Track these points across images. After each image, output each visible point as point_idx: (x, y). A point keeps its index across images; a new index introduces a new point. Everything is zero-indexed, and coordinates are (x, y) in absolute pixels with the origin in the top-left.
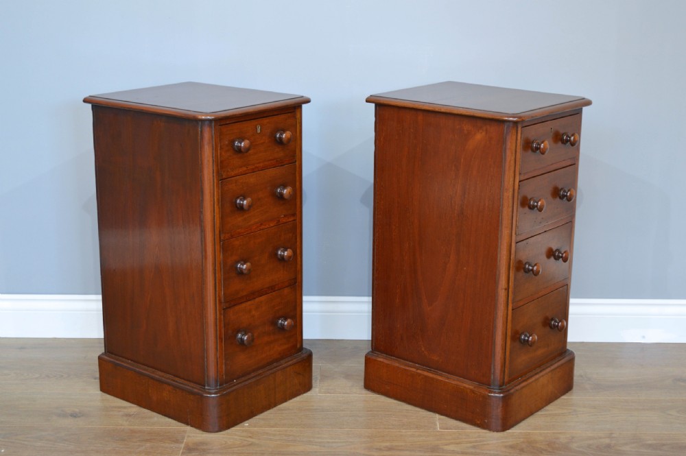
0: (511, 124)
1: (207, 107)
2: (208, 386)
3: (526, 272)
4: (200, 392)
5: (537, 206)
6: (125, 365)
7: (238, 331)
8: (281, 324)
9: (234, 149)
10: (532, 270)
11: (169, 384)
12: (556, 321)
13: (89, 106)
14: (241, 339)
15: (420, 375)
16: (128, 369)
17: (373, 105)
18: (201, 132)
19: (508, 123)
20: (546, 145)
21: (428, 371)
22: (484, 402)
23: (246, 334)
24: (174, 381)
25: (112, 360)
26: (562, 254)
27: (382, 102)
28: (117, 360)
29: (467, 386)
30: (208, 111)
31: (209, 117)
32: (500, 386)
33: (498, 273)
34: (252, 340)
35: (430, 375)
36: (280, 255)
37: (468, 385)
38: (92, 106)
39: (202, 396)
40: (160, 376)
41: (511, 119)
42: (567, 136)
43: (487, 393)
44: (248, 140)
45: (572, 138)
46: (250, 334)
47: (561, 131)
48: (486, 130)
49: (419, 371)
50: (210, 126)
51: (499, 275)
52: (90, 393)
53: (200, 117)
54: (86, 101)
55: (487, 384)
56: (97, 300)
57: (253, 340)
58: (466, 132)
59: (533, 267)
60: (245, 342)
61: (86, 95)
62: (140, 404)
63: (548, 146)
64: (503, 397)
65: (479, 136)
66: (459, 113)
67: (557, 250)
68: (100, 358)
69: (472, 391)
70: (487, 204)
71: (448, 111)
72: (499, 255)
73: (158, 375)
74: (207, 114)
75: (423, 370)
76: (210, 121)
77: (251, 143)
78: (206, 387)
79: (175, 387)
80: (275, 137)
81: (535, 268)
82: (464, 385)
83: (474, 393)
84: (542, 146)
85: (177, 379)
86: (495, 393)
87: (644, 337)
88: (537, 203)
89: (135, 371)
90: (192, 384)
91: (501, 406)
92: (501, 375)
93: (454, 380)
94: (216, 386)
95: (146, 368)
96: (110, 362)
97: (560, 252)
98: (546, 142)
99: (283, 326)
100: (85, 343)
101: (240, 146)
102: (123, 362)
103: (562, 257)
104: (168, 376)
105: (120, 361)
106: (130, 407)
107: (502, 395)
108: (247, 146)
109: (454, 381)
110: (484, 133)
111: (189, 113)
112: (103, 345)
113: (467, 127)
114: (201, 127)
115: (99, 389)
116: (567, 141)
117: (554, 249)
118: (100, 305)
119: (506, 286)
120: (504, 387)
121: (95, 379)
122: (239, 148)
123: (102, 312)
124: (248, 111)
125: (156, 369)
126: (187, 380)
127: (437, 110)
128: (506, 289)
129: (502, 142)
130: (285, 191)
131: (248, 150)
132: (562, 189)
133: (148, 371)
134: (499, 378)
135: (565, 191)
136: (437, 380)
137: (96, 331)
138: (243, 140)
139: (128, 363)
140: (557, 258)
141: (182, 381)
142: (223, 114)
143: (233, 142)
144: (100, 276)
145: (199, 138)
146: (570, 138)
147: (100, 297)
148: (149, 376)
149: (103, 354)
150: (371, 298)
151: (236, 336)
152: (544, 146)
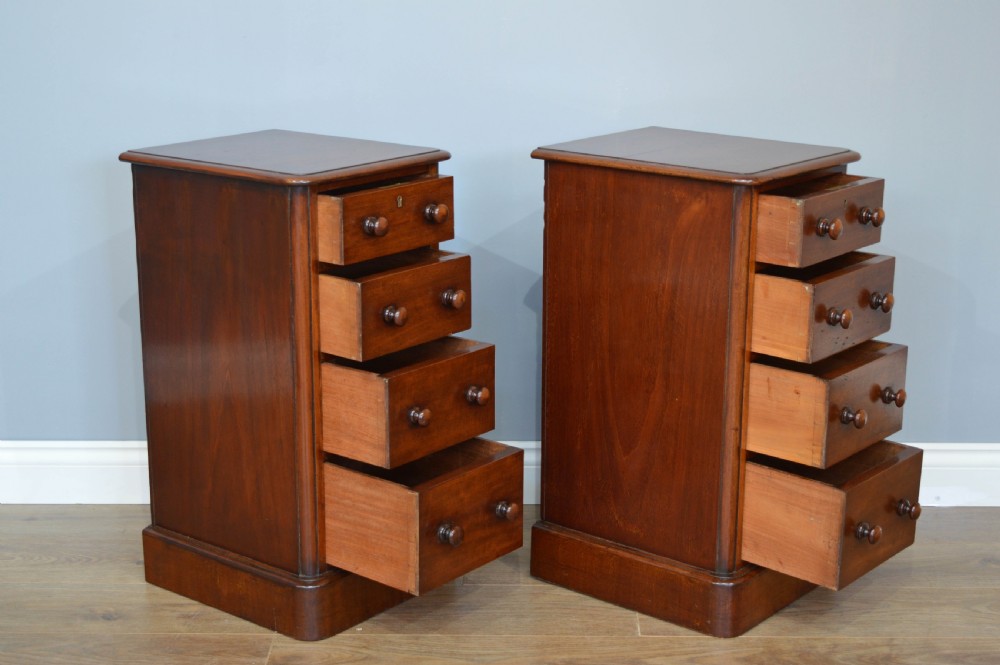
0: (743, 189)
1: (298, 167)
2: (303, 573)
3: (843, 422)
4: (291, 582)
5: (840, 320)
6: (180, 542)
7: (440, 524)
8: (501, 511)
9: (364, 232)
10: (853, 419)
11: (247, 571)
12: (906, 505)
13: (128, 165)
14: (444, 535)
15: (612, 555)
16: (186, 548)
17: (543, 161)
18: (292, 203)
19: (738, 188)
20: (838, 224)
21: (627, 550)
22: (706, 594)
23: (451, 528)
24: (253, 566)
25: (161, 535)
26: (896, 395)
27: (555, 157)
28: (169, 535)
29: (681, 572)
30: (302, 171)
31: (302, 182)
32: (730, 571)
33: (724, 407)
34: (461, 536)
35: (627, 555)
36: (472, 396)
37: (682, 570)
38: (133, 165)
39: (294, 588)
40: (233, 559)
41: (743, 181)
42: (868, 212)
43: (710, 582)
44: (385, 217)
45: (876, 215)
46: (457, 528)
47: (859, 205)
48: (707, 198)
49: (610, 549)
50: (304, 194)
51: (727, 409)
52: (131, 584)
53: (289, 181)
54: (123, 158)
55: (710, 567)
56: (140, 449)
57: (462, 538)
58: (677, 200)
59: (855, 415)
60: (451, 541)
61: (124, 150)
62: (203, 599)
63: (841, 227)
64: (733, 587)
65: (696, 207)
66: (668, 172)
67: (888, 389)
68: (145, 533)
69: (689, 579)
70: (708, 306)
71: (651, 170)
72: (726, 381)
73: (230, 557)
74: (298, 177)
75: (618, 548)
76: (304, 186)
77: (389, 222)
78: (300, 575)
79: (255, 575)
80: (424, 212)
81: (858, 417)
82: (677, 570)
83: (691, 582)
84: (832, 227)
85: (257, 563)
86: (722, 581)
87: (938, 498)
88: (841, 315)
89: (196, 551)
90: (279, 571)
91: (730, 600)
92: (730, 554)
93: (662, 562)
94: (315, 573)
95: (213, 547)
96: (160, 538)
97: (891, 392)
98: (839, 221)
99: (504, 514)
100: (124, 511)
101: (374, 228)
102: (177, 538)
103: (895, 399)
104: (244, 558)
105: (173, 537)
106: (189, 604)
107: (731, 584)
108: (384, 226)
109: (662, 564)
110: (703, 202)
111: (273, 175)
112: (149, 514)
113: (679, 193)
114: (291, 197)
115: (144, 578)
116: (868, 219)
117: (883, 387)
118: (144, 456)
119: (738, 425)
120: (735, 572)
121: (138, 563)
122: (372, 230)
123: (147, 467)
124: (359, 172)
125: (225, 548)
126: (274, 566)
127: (635, 168)
128: (736, 430)
129: (730, 214)
130: (455, 297)
131: (385, 232)
132: (874, 294)
133: (215, 552)
134: (727, 559)
135: (879, 297)
136: (637, 562)
137: (139, 493)
138: (377, 218)
139: (185, 541)
140: (887, 401)
141: (265, 566)
142: (323, 177)
143: (363, 220)
144: (144, 414)
145: (289, 211)
146: (872, 214)
147: (144, 444)
148: (216, 559)
149: (149, 527)
150: (540, 443)
151: (437, 531)
152: (835, 227)
